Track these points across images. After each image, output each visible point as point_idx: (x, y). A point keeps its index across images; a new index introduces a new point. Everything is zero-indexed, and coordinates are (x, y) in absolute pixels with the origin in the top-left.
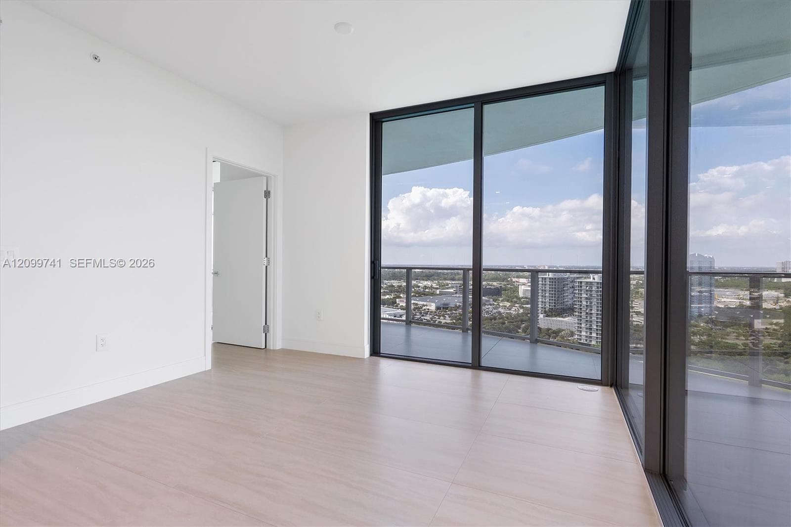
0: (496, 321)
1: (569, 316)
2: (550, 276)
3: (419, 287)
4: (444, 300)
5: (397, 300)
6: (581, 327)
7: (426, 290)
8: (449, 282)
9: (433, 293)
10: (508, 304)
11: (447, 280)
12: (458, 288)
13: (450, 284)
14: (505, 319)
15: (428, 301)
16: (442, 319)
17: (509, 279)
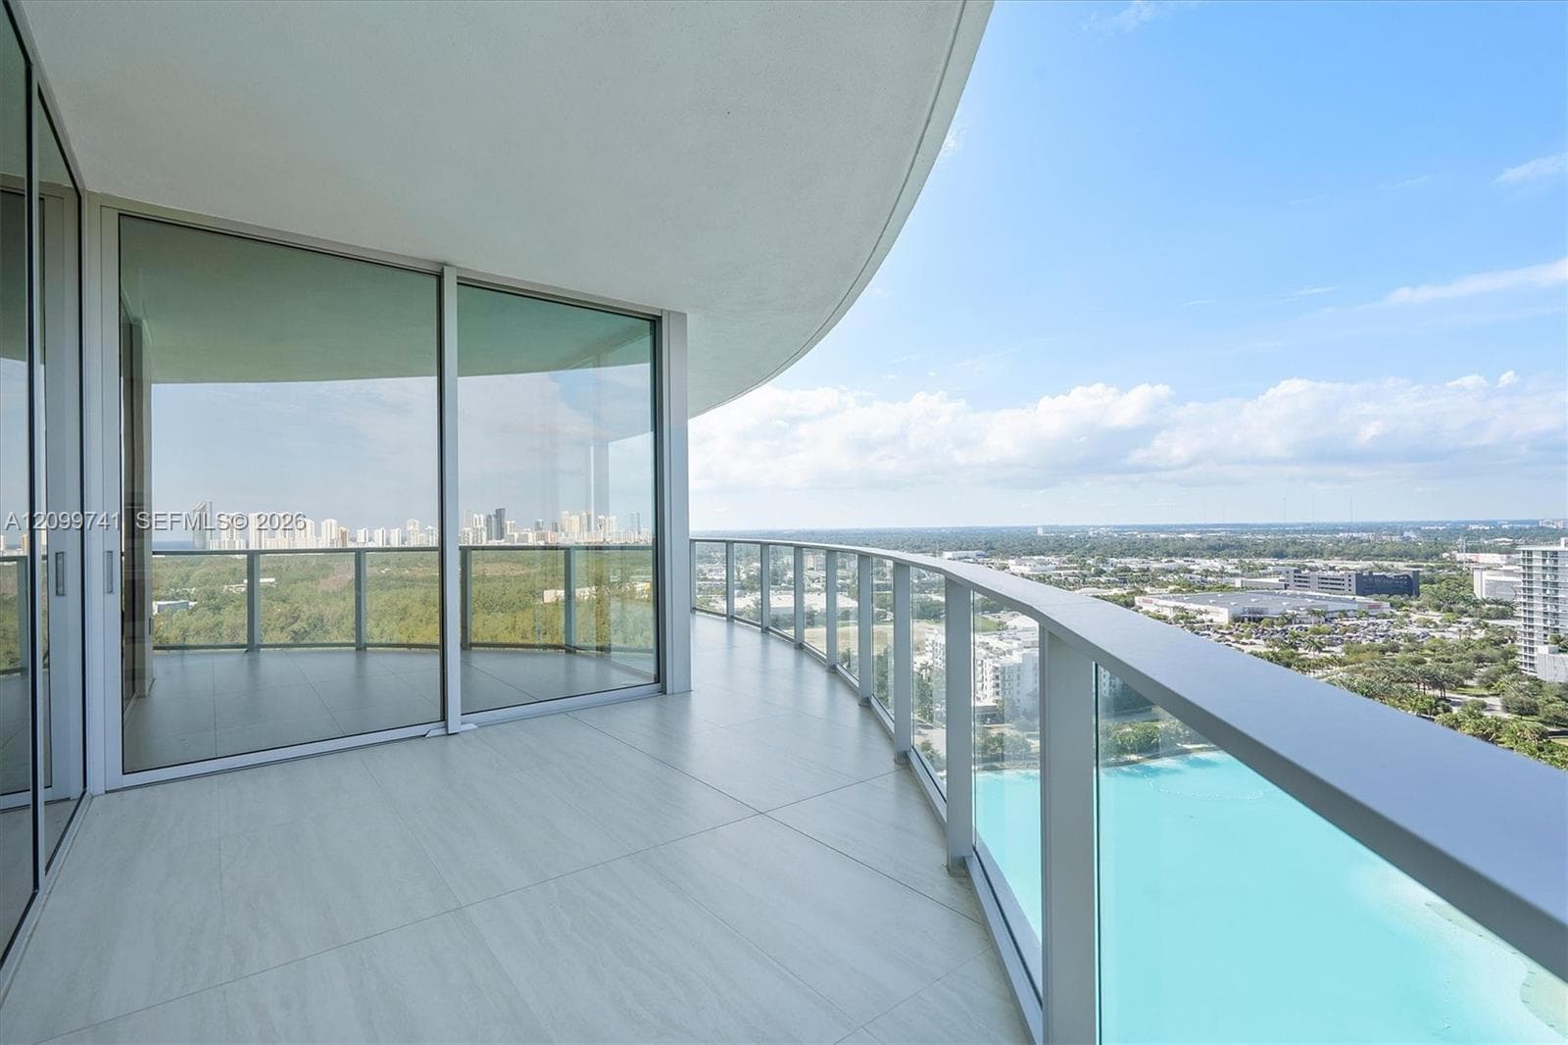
0: (1397, 656)
3: (1190, 571)
4: (1254, 602)
5: (1137, 598)
7: (1209, 579)
8: (1267, 561)
9: (1224, 586)
10: (1436, 616)
11: (1265, 556)
12: (1292, 574)
13: (1270, 565)
14: (1427, 652)
15: (1210, 604)
16: (1244, 644)
17: (1445, 555)
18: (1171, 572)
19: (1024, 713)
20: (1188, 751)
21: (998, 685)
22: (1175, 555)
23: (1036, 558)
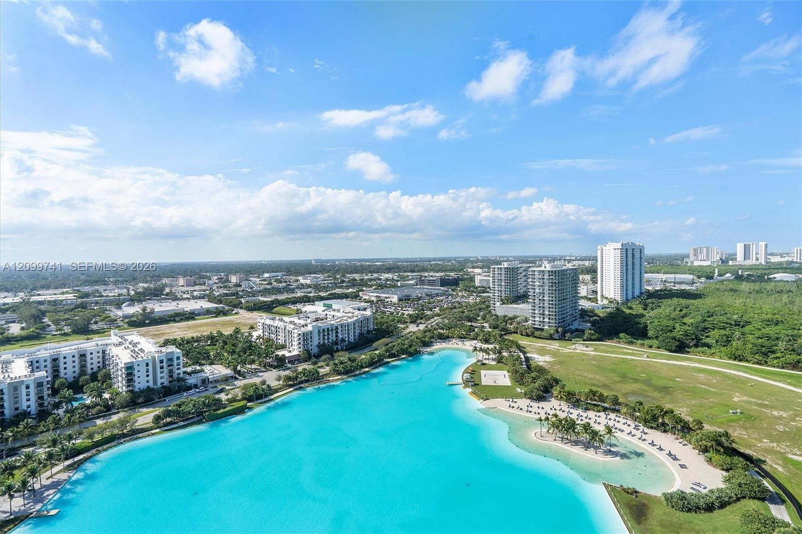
0: (456, 310)
1: (522, 303)
2: (505, 266)
3: (380, 279)
4: (406, 292)
5: (360, 293)
6: (534, 313)
7: (388, 282)
8: (409, 274)
9: (394, 286)
10: (466, 294)
11: (407, 272)
12: (419, 279)
13: (410, 276)
14: (464, 308)
15: (390, 294)
16: (404, 310)
17: (465, 270)
18: (373, 280)
19: (314, 356)
20: (388, 362)
21: (300, 343)
22: (374, 272)
23: (312, 275)
